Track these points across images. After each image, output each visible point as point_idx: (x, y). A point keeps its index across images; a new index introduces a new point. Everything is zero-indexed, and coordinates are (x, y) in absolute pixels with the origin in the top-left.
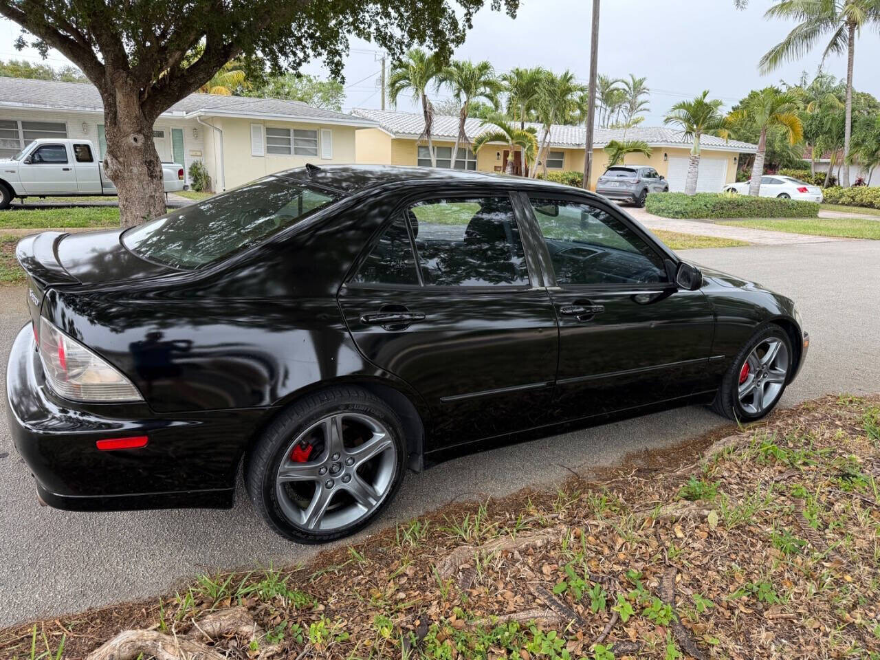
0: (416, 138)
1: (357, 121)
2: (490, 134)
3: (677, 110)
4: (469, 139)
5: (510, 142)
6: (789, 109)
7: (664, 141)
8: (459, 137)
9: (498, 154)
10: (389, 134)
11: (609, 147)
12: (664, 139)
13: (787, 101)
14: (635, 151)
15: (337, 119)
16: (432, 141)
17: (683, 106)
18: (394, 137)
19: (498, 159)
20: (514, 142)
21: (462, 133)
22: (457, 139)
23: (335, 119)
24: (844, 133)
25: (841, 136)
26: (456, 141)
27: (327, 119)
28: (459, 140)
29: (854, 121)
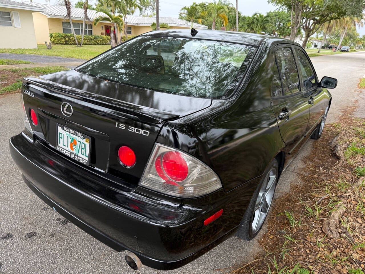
0: (63, 18)
1: (33, 8)
2: (101, 17)
3: (184, 10)
4: (90, 20)
5: (111, 22)
6: (222, 12)
7: (174, 23)
8: (85, 18)
9: (102, 27)
10: (46, 15)
11: (152, 25)
12: (174, 22)
13: (222, 9)
14: (163, 27)
15: (21, 6)
16: (72, 20)
17: (185, 8)
18: (49, 17)
19: (102, 29)
20: (113, 21)
21: (86, 16)
22: (84, 19)
23: (20, 6)
24: (236, 22)
25: (235, 23)
26: (84, 20)
27: (16, 6)
28: (85, 20)
29: (239, 18)
